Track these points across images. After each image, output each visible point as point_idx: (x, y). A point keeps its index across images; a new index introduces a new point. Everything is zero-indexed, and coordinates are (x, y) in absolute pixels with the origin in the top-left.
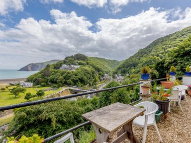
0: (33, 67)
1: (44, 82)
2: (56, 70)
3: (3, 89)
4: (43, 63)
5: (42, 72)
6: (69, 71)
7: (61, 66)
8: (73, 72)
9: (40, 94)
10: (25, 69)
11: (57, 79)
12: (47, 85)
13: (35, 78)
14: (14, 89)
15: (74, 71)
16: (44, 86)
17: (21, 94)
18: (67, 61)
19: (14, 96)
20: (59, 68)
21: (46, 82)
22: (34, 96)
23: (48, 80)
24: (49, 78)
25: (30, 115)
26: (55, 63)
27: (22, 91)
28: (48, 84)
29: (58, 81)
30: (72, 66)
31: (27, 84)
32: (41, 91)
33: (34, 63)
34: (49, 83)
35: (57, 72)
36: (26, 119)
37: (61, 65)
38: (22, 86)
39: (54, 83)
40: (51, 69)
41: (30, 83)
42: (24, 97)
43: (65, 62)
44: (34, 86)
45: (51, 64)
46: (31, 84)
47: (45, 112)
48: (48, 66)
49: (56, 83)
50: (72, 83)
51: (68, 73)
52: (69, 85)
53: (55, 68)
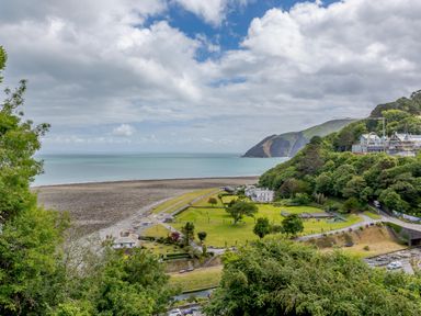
0: (276, 144)
1: (303, 190)
2: (340, 155)
3: (213, 201)
4: (300, 134)
5: (296, 160)
6: (387, 156)
7: (357, 140)
8: (402, 161)
9: (291, 226)
10: (256, 152)
11: (342, 185)
12: (312, 201)
13: (278, 177)
14: (233, 202)
15: (409, 155)
16: (301, 203)
17: (246, 218)
18: (382, 121)
19: (233, 220)
20: (350, 148)
21: (310, 193)
22: (276, 230)
23: (313, 185)
24: (317, 179)
25: (256, 282)
26: (338, 130)
27: (250, 209)
28: (314, 199)
29: (344, 191)
30: (402, 137)
31: (259, 192)
32: (294, 216)
33: (278, 134)
34: (318, 196)
35: (343, 160)
36: (247, 291)
37: (357, 134)
38: (250, 197)
39: (334, 197)
40: (322, 151)
41: (267, 191)
42: (252, 227)
43: (371, 125)
44: (275, 200)
45: (322, 135)
46: (269, 195)
47: (294, 286)
48: (315, 141)
49: (340, 196)
50: (399, 201)
51: (385, 165)
52: (388, 208)
53: (337, 147)
